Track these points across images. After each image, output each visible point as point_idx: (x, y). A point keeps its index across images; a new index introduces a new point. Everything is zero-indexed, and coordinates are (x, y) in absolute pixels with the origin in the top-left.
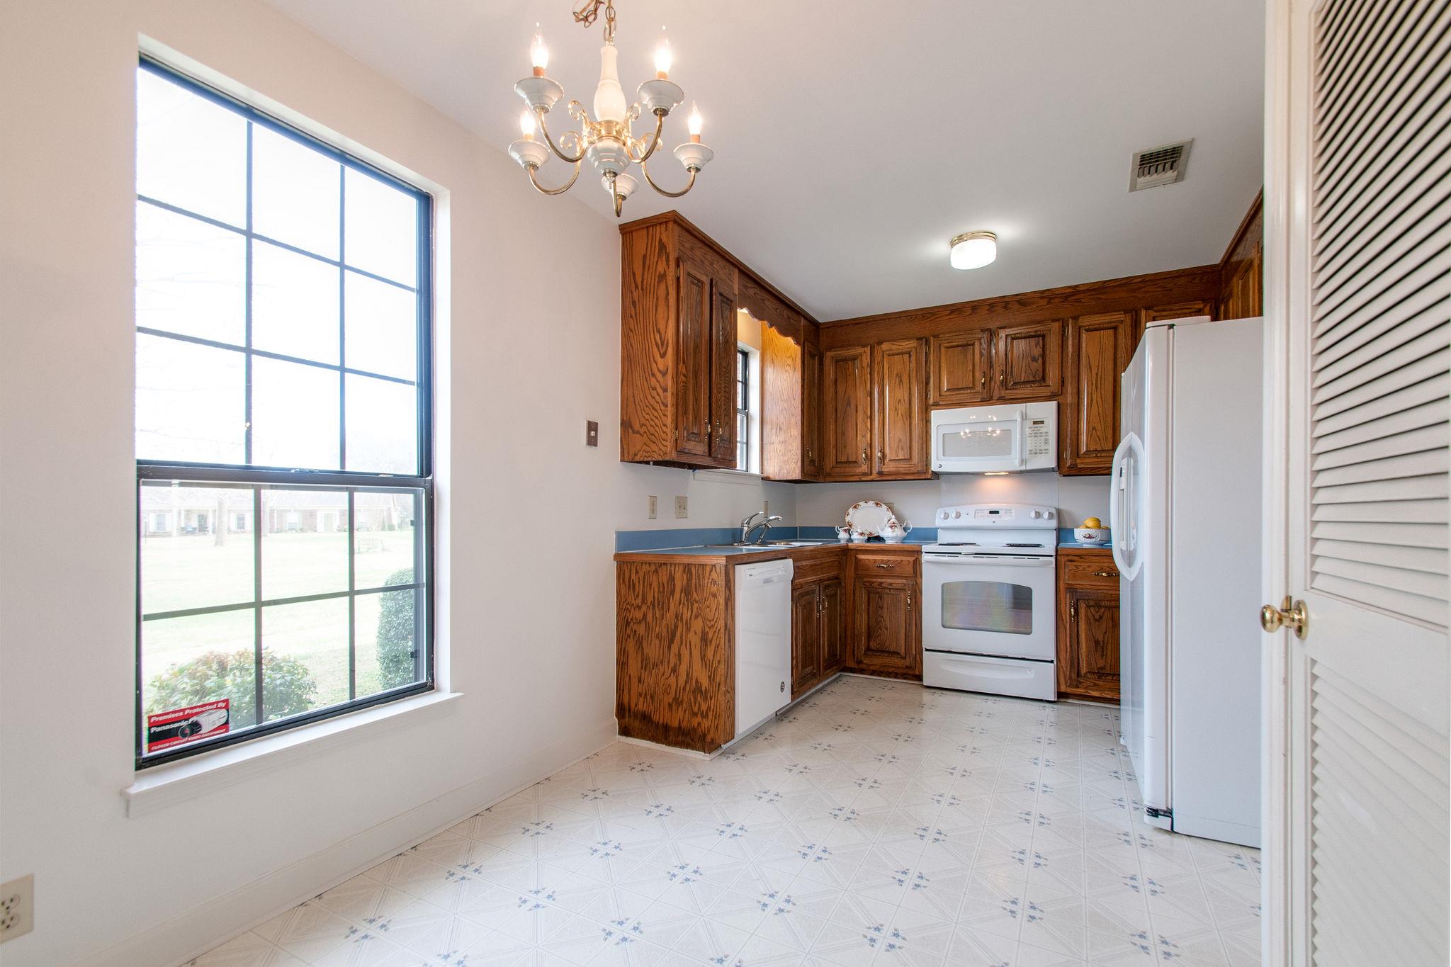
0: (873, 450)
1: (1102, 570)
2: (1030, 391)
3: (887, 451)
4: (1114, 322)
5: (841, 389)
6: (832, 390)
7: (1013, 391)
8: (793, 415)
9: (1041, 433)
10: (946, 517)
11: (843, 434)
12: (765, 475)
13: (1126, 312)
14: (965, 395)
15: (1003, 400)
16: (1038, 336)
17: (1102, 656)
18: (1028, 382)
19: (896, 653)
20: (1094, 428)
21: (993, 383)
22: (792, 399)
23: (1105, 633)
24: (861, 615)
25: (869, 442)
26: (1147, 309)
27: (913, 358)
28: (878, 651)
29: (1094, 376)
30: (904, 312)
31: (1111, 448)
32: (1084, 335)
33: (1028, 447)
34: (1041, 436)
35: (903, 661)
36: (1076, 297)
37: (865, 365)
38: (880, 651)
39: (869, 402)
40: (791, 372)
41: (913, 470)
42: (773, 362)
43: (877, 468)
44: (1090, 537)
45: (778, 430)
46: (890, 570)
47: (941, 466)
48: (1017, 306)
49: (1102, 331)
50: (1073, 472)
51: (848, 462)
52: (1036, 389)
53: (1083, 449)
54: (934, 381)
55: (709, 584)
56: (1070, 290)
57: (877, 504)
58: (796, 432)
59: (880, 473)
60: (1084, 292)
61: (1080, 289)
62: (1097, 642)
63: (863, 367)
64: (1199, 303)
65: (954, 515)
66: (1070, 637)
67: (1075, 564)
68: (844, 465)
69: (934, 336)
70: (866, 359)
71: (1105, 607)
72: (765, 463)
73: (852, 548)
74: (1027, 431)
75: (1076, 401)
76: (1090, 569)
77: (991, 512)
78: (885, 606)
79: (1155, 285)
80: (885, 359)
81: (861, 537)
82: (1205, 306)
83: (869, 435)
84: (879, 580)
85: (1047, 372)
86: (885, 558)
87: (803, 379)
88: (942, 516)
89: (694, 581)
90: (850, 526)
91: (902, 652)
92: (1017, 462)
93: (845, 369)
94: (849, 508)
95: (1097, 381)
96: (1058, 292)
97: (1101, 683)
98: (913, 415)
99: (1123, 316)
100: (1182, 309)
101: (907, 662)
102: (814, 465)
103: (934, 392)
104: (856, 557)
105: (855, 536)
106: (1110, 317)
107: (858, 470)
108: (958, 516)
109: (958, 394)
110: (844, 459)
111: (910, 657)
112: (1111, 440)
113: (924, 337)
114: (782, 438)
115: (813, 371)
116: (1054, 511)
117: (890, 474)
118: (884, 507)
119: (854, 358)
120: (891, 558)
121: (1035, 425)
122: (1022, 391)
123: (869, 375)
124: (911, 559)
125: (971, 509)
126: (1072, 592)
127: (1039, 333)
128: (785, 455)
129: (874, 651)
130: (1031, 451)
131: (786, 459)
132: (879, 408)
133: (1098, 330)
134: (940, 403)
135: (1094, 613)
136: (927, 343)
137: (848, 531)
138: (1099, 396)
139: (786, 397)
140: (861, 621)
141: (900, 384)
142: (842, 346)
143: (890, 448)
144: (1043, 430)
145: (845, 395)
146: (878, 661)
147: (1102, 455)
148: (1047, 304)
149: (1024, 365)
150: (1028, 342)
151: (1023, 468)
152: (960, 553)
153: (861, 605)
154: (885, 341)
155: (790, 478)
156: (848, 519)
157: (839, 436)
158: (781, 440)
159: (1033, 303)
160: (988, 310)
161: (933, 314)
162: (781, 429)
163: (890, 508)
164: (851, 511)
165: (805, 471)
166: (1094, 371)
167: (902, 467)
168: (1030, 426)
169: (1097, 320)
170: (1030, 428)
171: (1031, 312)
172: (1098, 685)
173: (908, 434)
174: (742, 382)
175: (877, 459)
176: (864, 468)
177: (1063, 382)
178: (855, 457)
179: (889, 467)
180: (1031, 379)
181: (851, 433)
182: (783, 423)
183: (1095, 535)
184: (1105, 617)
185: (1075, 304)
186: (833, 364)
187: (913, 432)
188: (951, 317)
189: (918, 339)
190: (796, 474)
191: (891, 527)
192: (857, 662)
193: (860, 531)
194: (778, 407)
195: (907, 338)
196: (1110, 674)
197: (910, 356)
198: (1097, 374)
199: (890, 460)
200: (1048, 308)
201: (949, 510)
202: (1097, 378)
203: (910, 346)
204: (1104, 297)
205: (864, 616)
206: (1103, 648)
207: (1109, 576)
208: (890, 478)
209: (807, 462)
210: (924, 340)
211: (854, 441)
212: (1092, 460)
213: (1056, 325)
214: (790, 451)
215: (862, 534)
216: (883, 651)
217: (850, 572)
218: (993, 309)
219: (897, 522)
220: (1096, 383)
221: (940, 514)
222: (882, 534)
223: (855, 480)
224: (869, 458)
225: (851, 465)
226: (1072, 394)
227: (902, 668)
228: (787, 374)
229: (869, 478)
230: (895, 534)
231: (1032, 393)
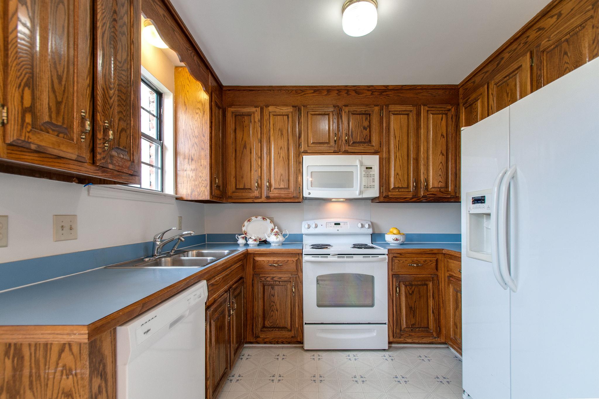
0: (263, 181)
1: (413, 262)
2: (363, 148)
3: (273, 182)
4: (408, 111)
5: (239, 135)
6: (232, 136)
7: (353, 148)
8: (202, 149)
9: (370, 175)
10: (309, 227)
11: (241, 168)
12: (178, 196)
13: (413, 106)
14: (324, 148)
15: (346, 153)
16: (367, 114)
17: (414, 317)
18: (361, 142)
19: (284, 328)
20: (397, 174)
21: (340, 141)
22: (203, 137)
23: (415, 302)
24: (258, 302)
25: (260, 175)
26: (424, 105)
27: (290, 119)
28: (270, 327)
29: (397, 142)
30: (284, 86)
31: (406, 187)
32: (392, 117)
33: (363, 184)
34: (370, 177)
35: (289, 333)
36: (388, 93)
37: (257, 120)
38: (273, 327)
39: (260, 147)
40: (201, 114)
41: (291, 196)
42: (185, 105)
43: (265, 194)
44: (397, 240)
45: (190, 160)
46: (279, 267)
47: (310, 194)
48: (353, 93)
49: (401, 115)
50: (386, 200)
51: (244, 188)
52: (366, 147)
53: (392, 186)
54: (304, 136)
55: (58, 374)
56: (384, 88)
57: (264, 219)
58: (206, 162)
59: (268, 197)
60: (391, 90)
61: (390, 88)
62: (411, 308)
63: (255, 122)
64: (450, 106)
65: (314, 226)
66: (396, 306)
67: (398, 259)
68: (241, 191)
69: (304, 106)
70: (257, 117)
71: (415, 285)
72: (179, 186)
73: (251, 252)
74: (363, 173)
75: (388, 156)
76: (407, 262)
77: (335, 224)
78: (276, 294)
79: (427, 92)
80: (271, 118)
81: (255, 242)
82: (452, 108)
83: (260, 170)
84: (272, 275)
85: (372, 137)
86: (276, 259)
87: (211, 122)
88: (307, 226)
89: (26, 372)
90: (246, 234)
91: (289, 327)
92: (357, 192)
93: (242, 122)
94: (245, 222)
95: (399, 145)
96: (377, 88)
97: (413, 334)
98: (290, 158)
99: (412, 108)
100: (441, 108)
101: (292, 334)
102: (220, 190)
103: (304, 144)
104: (254, 259)
105: (250, 242)
106: (405, 108)
107: (252, 195)
108: (316, 226)
109: (319, 146)
110: (242, 186)
111: (294, 330)
112: (407, 182)
113: (297, 106)
114: (193, 167)
115: (219, 119)
116: (370, 224)
117: (274, 198)
118: (268, 221)
119: (249, 115)
120: (280, 259)
121: (368, 170)
122: (358, 148)
123: (259, 128)
124: (295, 259)
125: (323, 222)
126: (397, 277)
127: (367, 112)
128: (196, 180)
129: (268, 327)
130: (365, 186)
131: (197, 183)
132: (267, 151)
133: (399, 115)
134: (308, 151)
135: (409, 289)
136: (300, 110)
137: (246, 238)
138: (400, 155)
139: (197, 134)
140: (258, 306)
141: (281, 136)
142: (240, 105)
143: (275, 179)
144: (372, 173)
145: (242, 140)
146: (271, 335)
147: (402, 190)
148: (371, 95)
149: (359, 131)
150: (361, 117)
151: (360, 197)
152: (329, 255)
153: (258, 295)
154: (271, 105)
155: (200, 199)
156: (244, 229)
157: (238, 169)
158: (193, 168)
159: (363, 93)
160: (337, 94)
161: (302, 91)
162: (192, 160)
163: (272, 221)
164: (246, 223)
165: (213, 194)
166: (397, 139)
167: (283, 193)
168: (364, 170)
169: (399, 108)
170: (364, 171)
171: (362, 98)
172: (412, 335)
173: (287, 171)
174: (157, 117)
175: (265, 187)
176: (256, 193)
177: (380, 144)
178: (249, 185)
179: (274, 193)
180: (363, 140)
181: (246, 167)
182: (194, 155)
183: (399, 239)
184: (415, 293)
185: (386, 97)
186: (234, 117)
187: (290, 170)
188: (314, 95)
189: (293, 106)
190: (206, 196)
191: (276, 235)
192: (255, 337)
193: (254, 238)
194: (189, 141)
195: (286, 105)
196: (418, 328)
197: (288, 118)
198: (399, 141)
199: (275, 188)
200: (372, 98)
201: (310, 222)
202: (399, 143)
203: (288, 110)
204: (401, 95)
205: (261, 302)
206: (414, 312)
207: (418, 266)
208: (274, 201)
209: (214, 186)
210: (297, 108)
211: (249, 174)
212: (396, 193)
213: (377, 109)
214: (200, 177)
215: (255, 240)
216: (274, 327)
217: (249, 270)
218: (340, 93)
219: (278, 231)
220: (399, 147)
221: (305, 225)
222: (269, 240)
223: (250, 201)
224: (260, 187)
225: (247, 191)
226: (386, 153)
227: (289, 338)
228: (198, 116)
229: (260, 200)
230: (278, 240)
231: (364, 150)
